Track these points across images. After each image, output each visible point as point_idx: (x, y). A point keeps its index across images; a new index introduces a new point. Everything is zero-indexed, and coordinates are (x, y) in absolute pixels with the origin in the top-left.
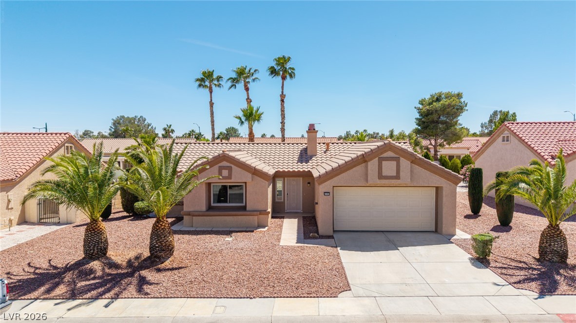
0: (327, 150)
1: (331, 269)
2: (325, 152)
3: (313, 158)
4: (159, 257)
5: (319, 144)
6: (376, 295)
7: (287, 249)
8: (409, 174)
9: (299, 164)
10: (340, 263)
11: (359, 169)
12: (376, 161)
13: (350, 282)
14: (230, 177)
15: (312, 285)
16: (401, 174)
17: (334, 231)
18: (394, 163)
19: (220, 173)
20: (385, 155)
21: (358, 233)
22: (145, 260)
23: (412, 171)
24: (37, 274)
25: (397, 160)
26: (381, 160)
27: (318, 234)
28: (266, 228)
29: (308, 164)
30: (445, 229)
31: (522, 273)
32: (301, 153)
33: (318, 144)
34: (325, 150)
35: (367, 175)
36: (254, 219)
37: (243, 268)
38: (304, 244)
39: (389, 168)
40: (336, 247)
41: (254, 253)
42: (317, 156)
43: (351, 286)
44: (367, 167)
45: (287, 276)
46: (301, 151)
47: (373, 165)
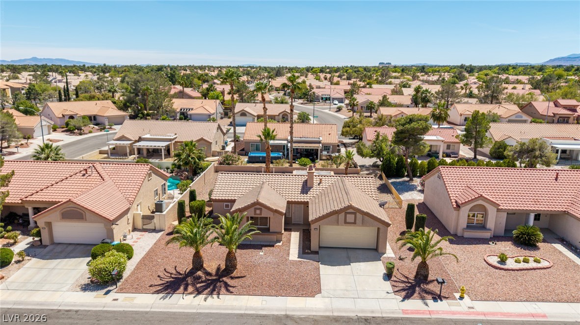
0: (320, 183)
1: (314, 280)
2: (319, 185)
3: (311, 190)
4: (231, 270)
5: (316, 176)
6: (332, 296)
7: (293, 263)
8: (361, 222)
9: (302, 195)
10: (319, 275)
11: (334, 217)
12: (343, 214)
13: (322, 288)
14: (261, 214)
15: (304, 290)
16: (357, 221)
17: (320, 247)
18: (354, 215)
19: (255, 211)
20: (348, 211)
21: (333, 249)
22: (223, 271)
23: (363, 219)
24: (173, 278)
25: (355, 214)
26: (346, 213)
27: (310, 250)
28: (281, 242)
29: (308, 195)
30: (380, 250)
31: (403, 285)
32: (303, 185)
33: (314, 177)
34: (319, 182)
35: (338, 220)
36: (274, 237)
37: (272, 278)
38: (302, 259)
39: (350, 218)
40: (319, 262)
41: (276, 266)
42: (314, 188)
43: (322, 290)
44: (338, 216)
45: (293, 284)
46: (303, 182)
47: (342, 216)
